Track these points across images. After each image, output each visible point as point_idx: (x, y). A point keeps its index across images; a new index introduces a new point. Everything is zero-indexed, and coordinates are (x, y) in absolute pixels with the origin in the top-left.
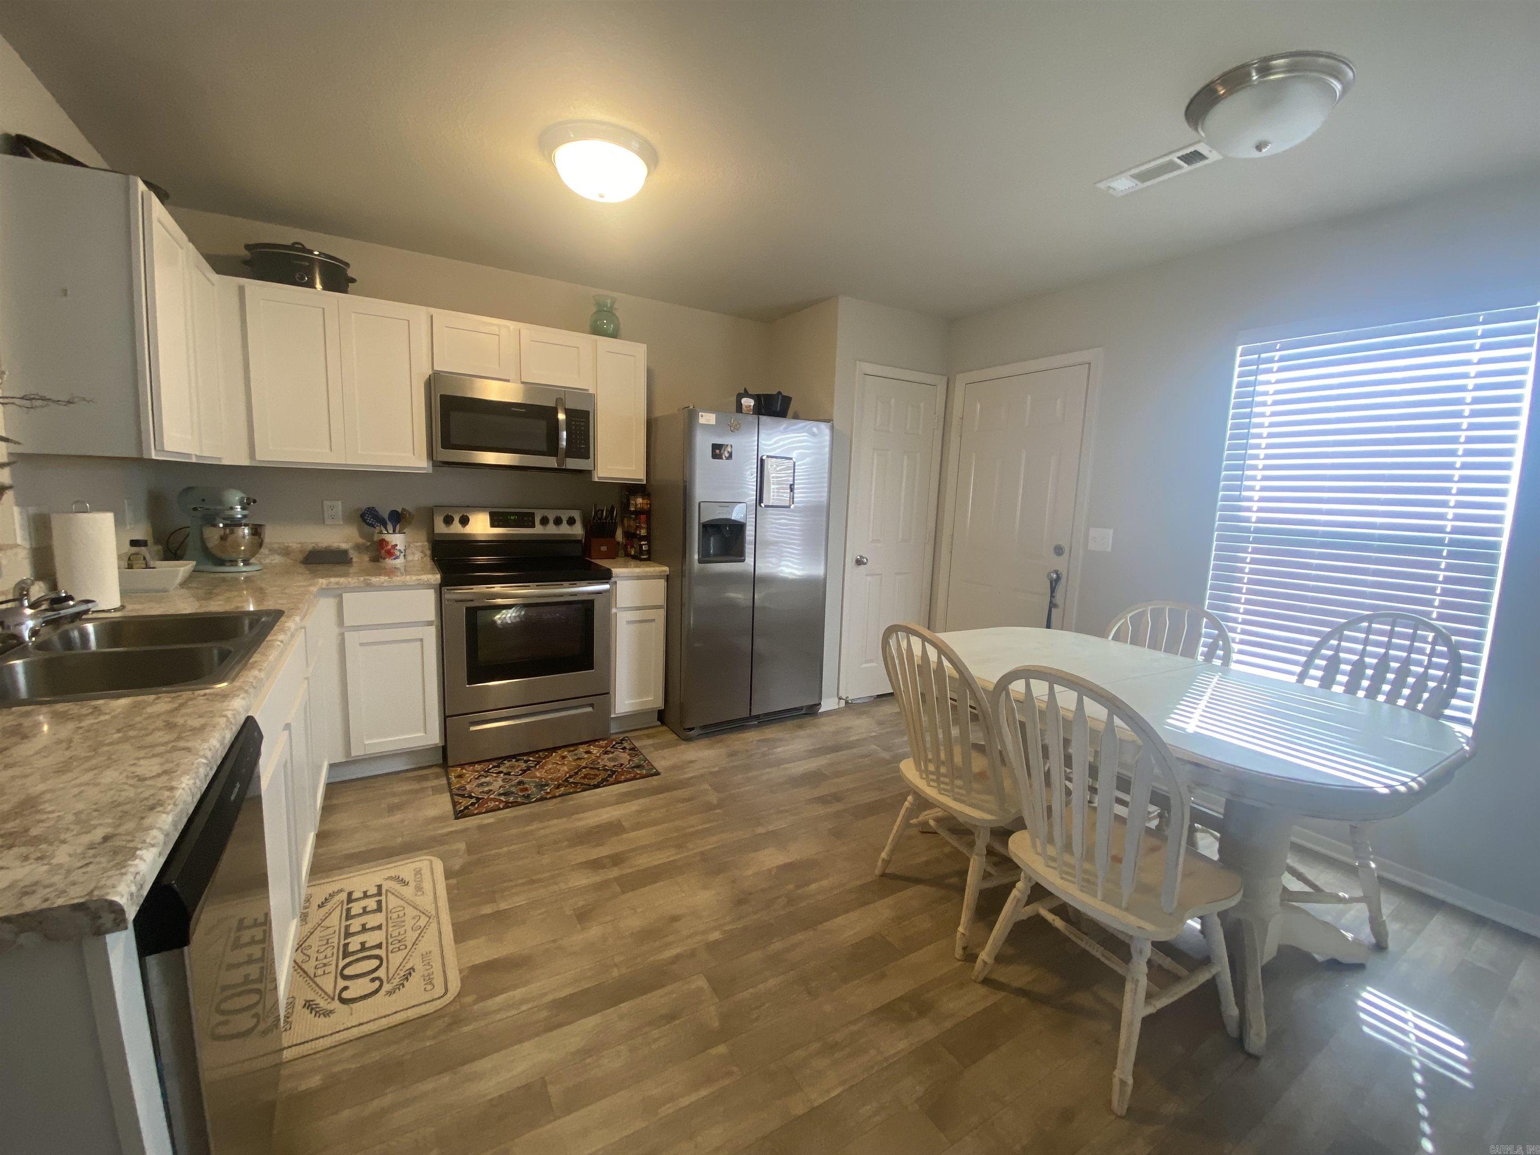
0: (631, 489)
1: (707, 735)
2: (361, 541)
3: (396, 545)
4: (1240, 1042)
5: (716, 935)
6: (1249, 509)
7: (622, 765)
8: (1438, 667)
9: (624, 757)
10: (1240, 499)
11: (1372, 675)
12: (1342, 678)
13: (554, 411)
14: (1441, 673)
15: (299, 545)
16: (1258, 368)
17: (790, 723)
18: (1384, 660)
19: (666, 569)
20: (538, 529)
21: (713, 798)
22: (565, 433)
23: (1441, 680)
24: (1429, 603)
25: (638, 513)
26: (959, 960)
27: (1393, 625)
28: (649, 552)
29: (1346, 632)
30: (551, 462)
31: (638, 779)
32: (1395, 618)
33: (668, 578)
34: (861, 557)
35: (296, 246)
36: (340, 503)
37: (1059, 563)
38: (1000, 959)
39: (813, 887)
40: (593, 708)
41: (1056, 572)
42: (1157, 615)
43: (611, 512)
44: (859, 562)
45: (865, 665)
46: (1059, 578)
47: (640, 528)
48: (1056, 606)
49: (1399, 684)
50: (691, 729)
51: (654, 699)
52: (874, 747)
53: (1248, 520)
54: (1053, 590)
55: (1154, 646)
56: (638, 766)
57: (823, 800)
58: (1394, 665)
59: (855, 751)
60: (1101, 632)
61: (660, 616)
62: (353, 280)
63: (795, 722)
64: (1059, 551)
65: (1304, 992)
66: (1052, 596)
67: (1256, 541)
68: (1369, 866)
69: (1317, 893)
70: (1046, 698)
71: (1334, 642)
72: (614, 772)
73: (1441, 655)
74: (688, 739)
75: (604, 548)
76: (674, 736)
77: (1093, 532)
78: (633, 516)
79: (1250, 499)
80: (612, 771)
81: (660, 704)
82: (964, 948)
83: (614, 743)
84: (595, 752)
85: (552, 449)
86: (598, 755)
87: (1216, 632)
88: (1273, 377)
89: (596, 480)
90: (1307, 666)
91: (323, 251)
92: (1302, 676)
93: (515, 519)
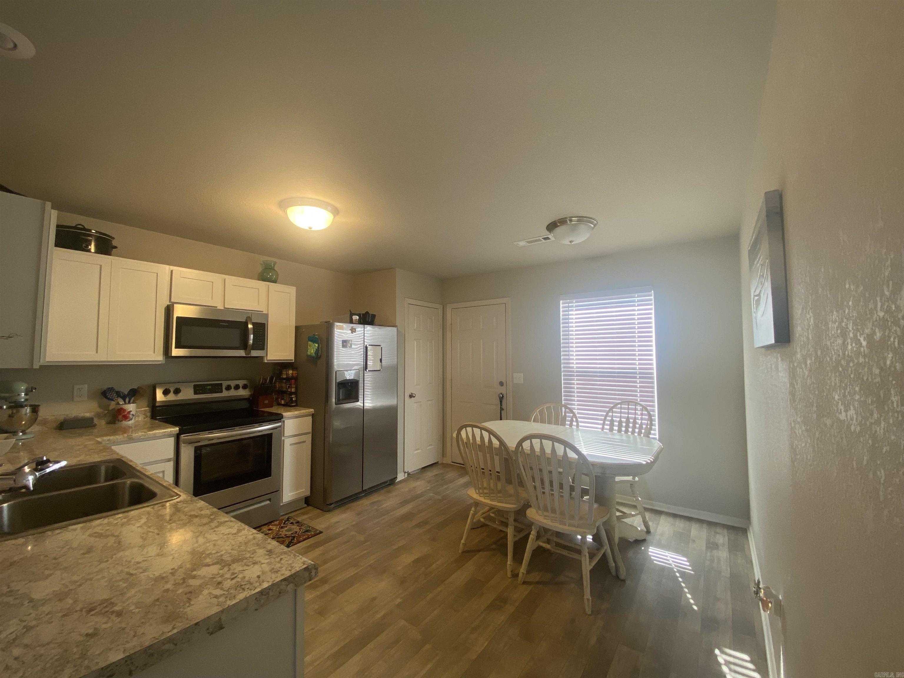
0: (283, 365)
1: (339, 506)
2: (100, 410)
3: (130, 411)
4: (617, 577)
5: (399, 600)
6: (573, 363)
7: (296, 532)
8: (645, 419)
9: (295, 528)
10: (569, 359)
11: (625, 425)
12: (616, 428)
13: (246, 324)
14: (646, 422)
15: (53, 417)
16: (569, 309)
17: (382, 491)
18: (628, 419)
19: (312, 410)
20: (225, 394)
21: (361, 538)
22: (252, 336)
23: (647, 424)
24: (636, 396)
25: (288, 379)
26: (510, 578)
27: (628, 405)
28: (296, 401)
29: (614, 410)
30: (241, 353)
31: (311, 538)
32: (628, 402)
33: (313, 415)
34: (412, 393)
35: (78, 226)
36: (86, 386)
37: (502, 390)
38: (528, 572)
39: (434, 566)
40: (270, 502)
41: (501, 394)
42: (548, 408)
43: (271, 379)
44: (411, 396)
45: (416, 452)
46: (503, 396)
47: (290, 387)
48: (503, 409)
49: (634, 427)
50: (331, 504)
51: (306, 491)
52: (432, 494)
53: (573, 368)
54: (501, 402)
55: (550, 423)
56: (307, 531)
57: (419, 526)
58: (631, 420)
59: (422, 498)
60: (528, 419)
61: (308, 438)
62: (116, 247)
63: (386, 489)
64: (501, 384)
65: (630, 554)
66: (501, 405)
67: (577, 376)
68: (638, 499)
69: (624, 514)
70: (529, 448)
71: (610, 414)
72: (294, 537)
73: (645, 415)
74: (329, 511)
75: (266, 402)
76: (319, 511)
77: (515, 375)
78: (284, 381)
79: (573, 359)
80: (292, 537)
81: (308, 493)
82: (512, 571)
83: (284, 521)
84: (274, 528)
85: (244, 346)
86: (277, 530)
87: (572, 415)
88: (574, 313)
89: (266, 361)
90: (603, 424)
91: (97, 230)
92: (603, 429)
93: (210, 389)
